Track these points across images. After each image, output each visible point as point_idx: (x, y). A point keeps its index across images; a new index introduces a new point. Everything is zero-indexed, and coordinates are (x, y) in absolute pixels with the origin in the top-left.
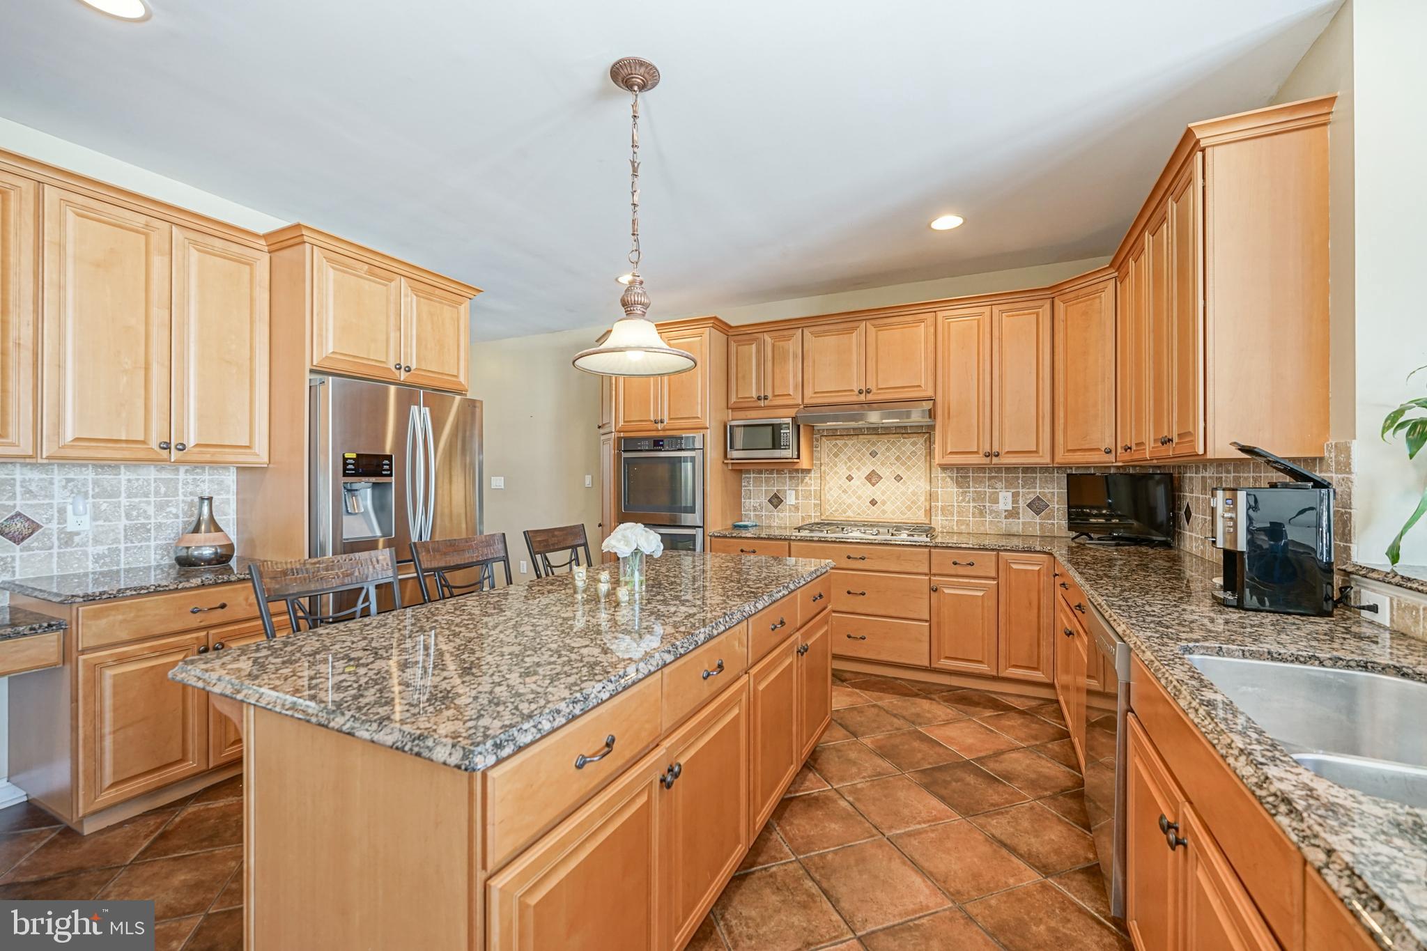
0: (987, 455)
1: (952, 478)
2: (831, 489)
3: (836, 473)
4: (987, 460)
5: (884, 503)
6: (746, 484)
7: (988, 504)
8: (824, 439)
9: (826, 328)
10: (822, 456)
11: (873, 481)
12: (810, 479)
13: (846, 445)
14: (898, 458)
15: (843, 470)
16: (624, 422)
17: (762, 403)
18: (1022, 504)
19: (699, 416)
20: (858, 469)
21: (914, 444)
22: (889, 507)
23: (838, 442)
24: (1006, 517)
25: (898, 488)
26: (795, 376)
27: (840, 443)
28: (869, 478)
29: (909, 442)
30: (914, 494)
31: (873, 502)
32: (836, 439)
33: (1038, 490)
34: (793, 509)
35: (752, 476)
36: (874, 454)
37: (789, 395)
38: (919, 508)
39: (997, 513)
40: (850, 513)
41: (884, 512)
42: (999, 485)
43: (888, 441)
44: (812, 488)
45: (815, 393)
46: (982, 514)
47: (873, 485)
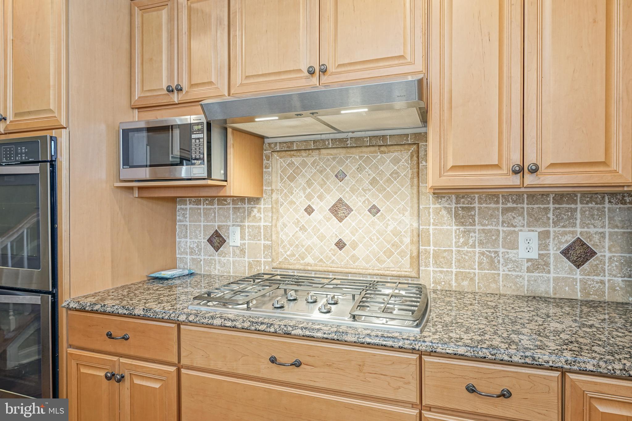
1: (449, 210)
2: (285, 225)
3: (292, 203)
4: (516, 180)
5: (354, 246)
6: (181, 218)
7: (501, 250)
8: (275, 155)
10: (274, 179)
11: (341, 214)
12: (259, 211)
13: (304, 164)
14: (374, 182)
15: (301, 201)
17: (175, 98)
18: (554, 251)
19: (50, 107)
20: (321, 197)
21: (396, 161)
22: (361, 252)
23: (293, 159)
24: (529, 270)
25: (373, 224)
26: (219, 53)
27: (297, 161)
28: (334, 210)
30: (396, 233)
31: (340, 245)
32: (291, 156)
33: (579, 230)
34: (238, 252)
35: (188, 206)
36: (340, 176)
37: (211, 83)
38: (402, 254)
39: (517, 265)
40: (309, 259)
41: (354, 258)
42: (518, 220)
43: (361, 157)
44: (262, 224)
45: (247, 77)
46: (492, 264)
47: (341, 220)
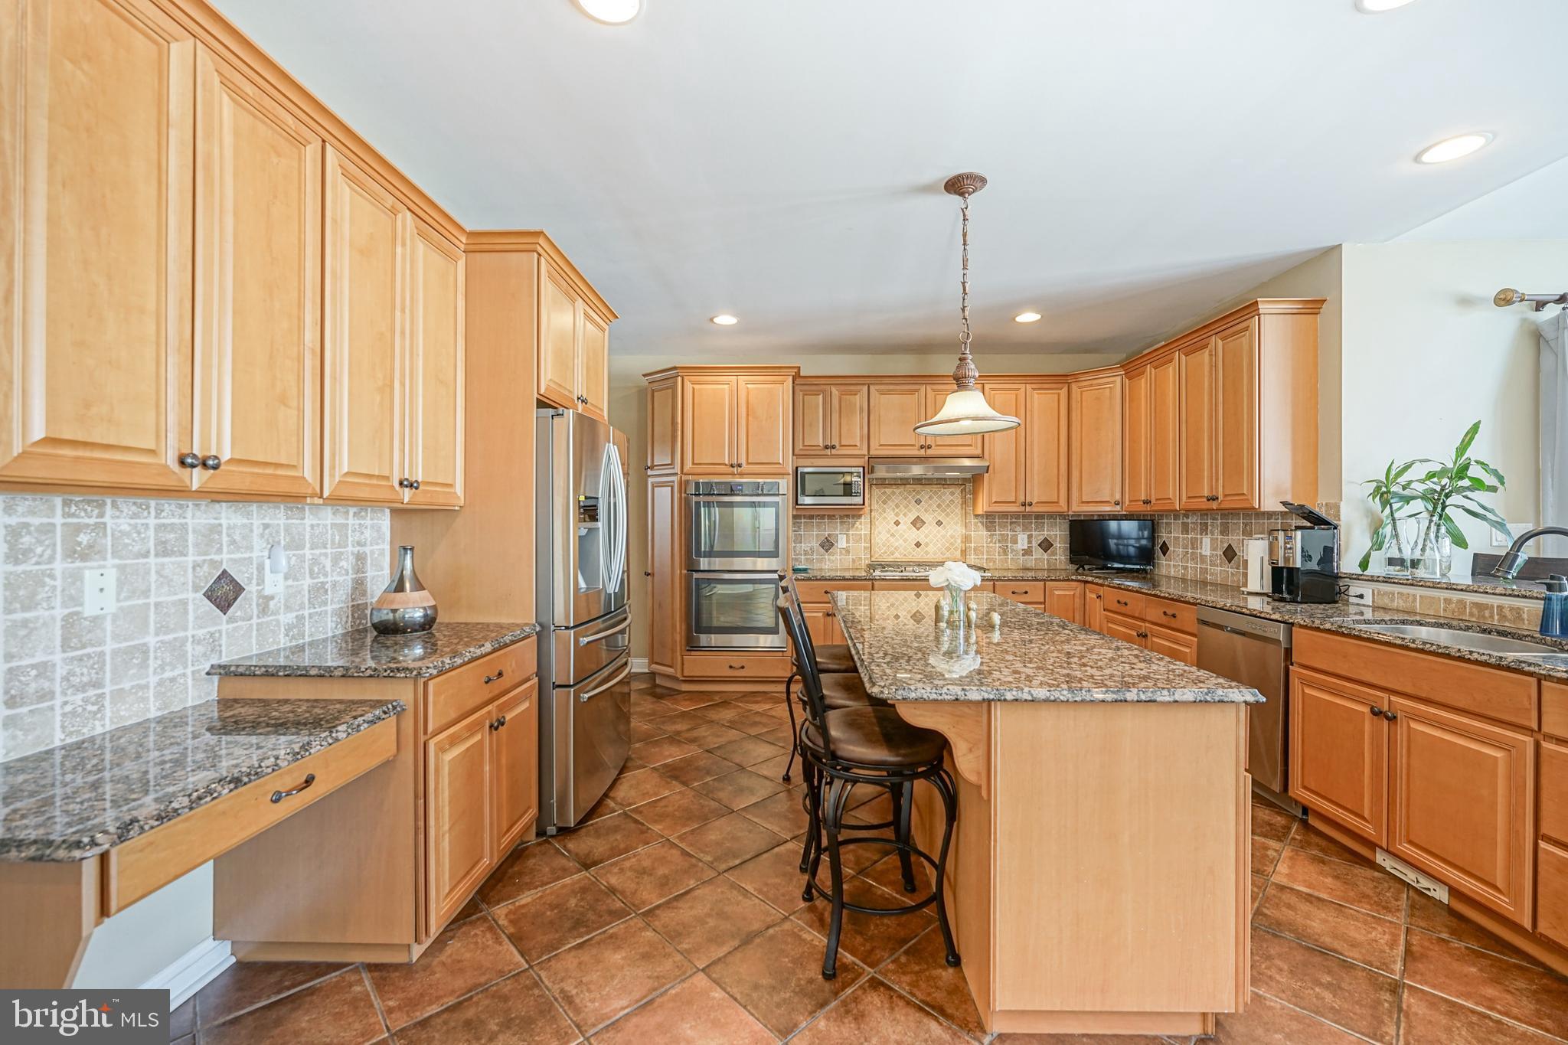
0: (1024, 505)
1: (982, 523)
2: (880, 533)
3: (885, 518)
4: (1022, 509)
5: (927, 545)
6: (796, 529)
7: (1009, 545)
8: (881, 487)
9: (892, 387)
10: (873, 502)
11: (918, 526)
12: (861, 524)
13: (894, 493)
14: (939, 506)
15: (891, 517)
18: (1035, 544)
19: (781, 462)
20: (905, 515)
21: (952, 494)
22: (931, 548)
23: (886, 490)
24: (1023, 555)
25: (938, 532)
26: (861, 428)
27: (888, 491)
28: (914, 523)
29: (948, 491)
30: (952, 537)
31: (918, 545)
32: (885, 488)
33: (1046, 533)
34: (844, 552)
35: (802, 521)
36: (918, 502)
37: (856, 445)
38: (956, 549)
39: (1016, 552)
40: (897, 554)
41: (927, 553)
42: (1018, 529)
43: (931, 491)
44: (863, 532)
45: (880, 445)
46: (1005, 553)
47: (918, 529)
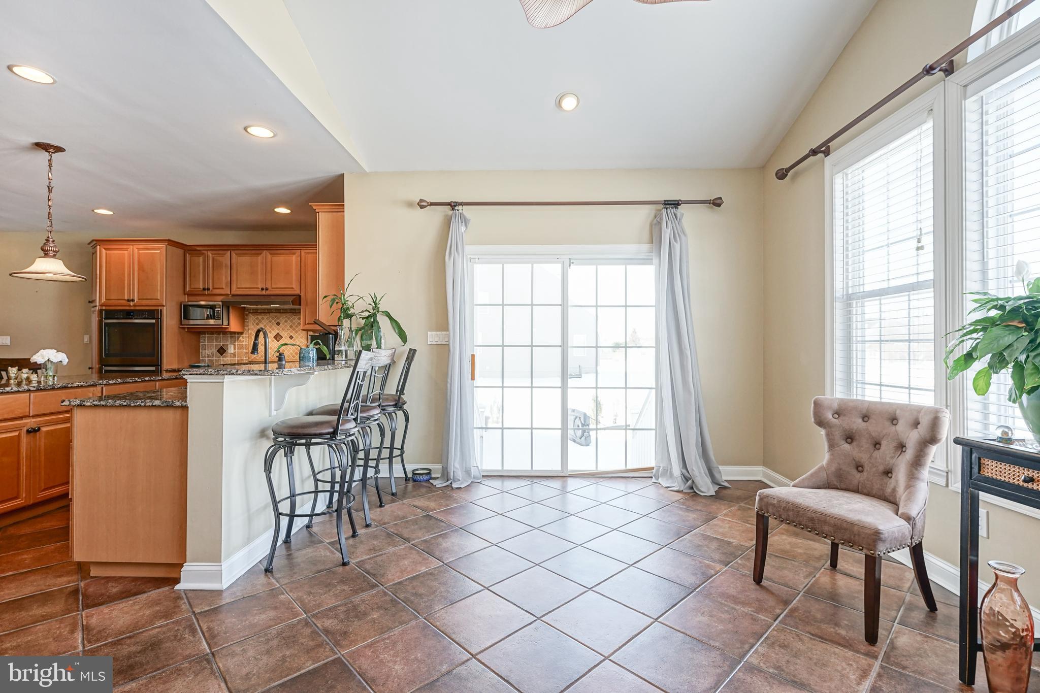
6: (203, 341)
8: (250, 314)
9: (244, 252)
10: (250, 325)
11: (278, 339)
12: (243, 338)
13: (263, 318)
14: (291, 327)
16: (106, 299)
17: (206, 292)
19: (159, 298)
20: (270, 332)
21: (299, 319)
23: (258, 316)
26: (226, 277)
27: (260, 317)
28: (276, 337)
29: (296, 317)
32: (258, 315)
34: (232, 355)
35: (207, 336)
36: (278, 324)
37: (223, 288)
43: (286, 317)
44: (244, 343)
45: (238, 288)
47: (278, 341)
